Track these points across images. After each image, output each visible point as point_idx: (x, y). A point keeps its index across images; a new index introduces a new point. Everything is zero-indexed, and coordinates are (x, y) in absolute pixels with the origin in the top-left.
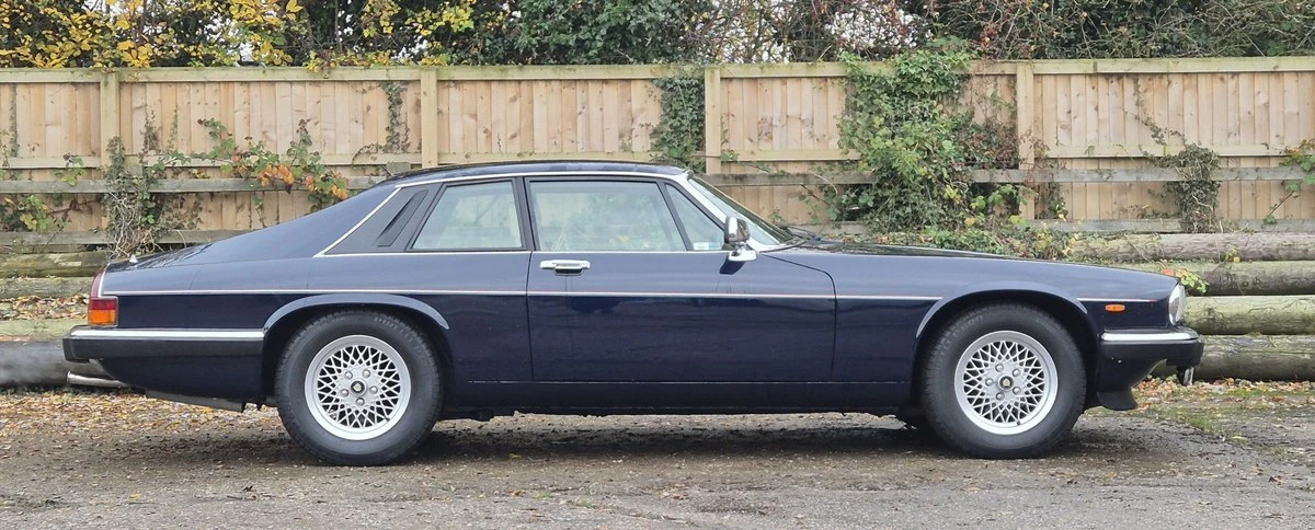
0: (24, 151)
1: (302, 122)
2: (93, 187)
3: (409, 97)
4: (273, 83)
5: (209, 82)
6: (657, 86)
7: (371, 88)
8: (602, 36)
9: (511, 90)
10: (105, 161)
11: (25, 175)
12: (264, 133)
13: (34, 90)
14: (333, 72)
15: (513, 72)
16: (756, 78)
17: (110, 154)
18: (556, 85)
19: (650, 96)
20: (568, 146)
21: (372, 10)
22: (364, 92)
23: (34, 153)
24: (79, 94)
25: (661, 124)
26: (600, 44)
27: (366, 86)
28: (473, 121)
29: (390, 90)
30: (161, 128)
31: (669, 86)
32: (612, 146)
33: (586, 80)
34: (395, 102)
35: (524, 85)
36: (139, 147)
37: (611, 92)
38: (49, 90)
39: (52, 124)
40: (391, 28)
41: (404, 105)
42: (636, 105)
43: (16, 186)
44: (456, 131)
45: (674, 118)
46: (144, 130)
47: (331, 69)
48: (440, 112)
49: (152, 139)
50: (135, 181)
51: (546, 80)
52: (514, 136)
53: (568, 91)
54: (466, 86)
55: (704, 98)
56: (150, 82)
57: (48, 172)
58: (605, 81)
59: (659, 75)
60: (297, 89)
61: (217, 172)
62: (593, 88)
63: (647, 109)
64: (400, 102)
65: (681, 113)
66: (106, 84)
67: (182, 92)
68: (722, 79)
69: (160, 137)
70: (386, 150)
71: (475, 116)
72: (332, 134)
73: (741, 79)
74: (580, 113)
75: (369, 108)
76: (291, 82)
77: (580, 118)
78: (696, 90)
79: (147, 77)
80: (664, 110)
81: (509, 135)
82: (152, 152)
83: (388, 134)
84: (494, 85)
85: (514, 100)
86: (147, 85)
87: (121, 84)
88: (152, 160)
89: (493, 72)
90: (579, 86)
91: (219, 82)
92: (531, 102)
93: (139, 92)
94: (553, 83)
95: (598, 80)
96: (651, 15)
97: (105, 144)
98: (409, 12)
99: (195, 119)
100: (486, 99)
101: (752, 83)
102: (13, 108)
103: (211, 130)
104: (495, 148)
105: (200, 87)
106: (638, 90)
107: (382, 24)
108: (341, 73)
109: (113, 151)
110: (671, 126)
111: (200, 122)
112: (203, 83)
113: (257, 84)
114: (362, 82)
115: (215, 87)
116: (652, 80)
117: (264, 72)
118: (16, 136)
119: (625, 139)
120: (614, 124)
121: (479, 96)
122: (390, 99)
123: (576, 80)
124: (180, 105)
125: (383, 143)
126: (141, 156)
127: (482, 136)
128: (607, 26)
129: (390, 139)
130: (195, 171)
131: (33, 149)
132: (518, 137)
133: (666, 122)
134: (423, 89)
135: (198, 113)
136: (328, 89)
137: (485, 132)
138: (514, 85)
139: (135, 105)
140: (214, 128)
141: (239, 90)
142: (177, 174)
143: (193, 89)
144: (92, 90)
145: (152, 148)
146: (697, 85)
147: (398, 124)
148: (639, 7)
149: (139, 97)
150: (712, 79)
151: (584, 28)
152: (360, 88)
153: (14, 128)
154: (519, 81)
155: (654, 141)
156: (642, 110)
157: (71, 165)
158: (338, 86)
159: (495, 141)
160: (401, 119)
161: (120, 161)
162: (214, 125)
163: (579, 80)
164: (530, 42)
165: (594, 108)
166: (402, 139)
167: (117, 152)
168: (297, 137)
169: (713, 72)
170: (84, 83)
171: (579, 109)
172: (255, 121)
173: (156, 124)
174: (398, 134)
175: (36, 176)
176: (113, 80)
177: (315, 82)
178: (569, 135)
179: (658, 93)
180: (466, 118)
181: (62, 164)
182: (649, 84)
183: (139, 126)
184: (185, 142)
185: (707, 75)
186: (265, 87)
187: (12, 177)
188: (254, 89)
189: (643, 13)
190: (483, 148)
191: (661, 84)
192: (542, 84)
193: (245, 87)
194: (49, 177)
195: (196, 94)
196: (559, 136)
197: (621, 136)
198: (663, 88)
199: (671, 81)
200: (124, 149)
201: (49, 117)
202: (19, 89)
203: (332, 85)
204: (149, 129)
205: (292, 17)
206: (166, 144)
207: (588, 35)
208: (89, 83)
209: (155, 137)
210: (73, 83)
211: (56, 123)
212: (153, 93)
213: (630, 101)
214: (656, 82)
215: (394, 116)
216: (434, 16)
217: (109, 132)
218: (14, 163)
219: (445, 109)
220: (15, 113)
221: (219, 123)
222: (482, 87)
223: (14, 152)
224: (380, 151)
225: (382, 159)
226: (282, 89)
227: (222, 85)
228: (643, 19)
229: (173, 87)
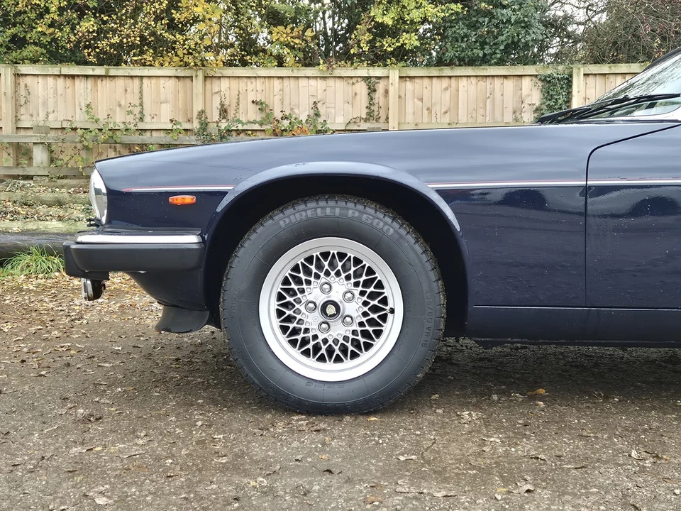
0: (147, 119)
1: (315, 102)
2: (188, 141)
3: (381, 87)
4: (298, 77)
5: (259, 77)
6: (540, 79)
7: (357, 81)
8: (500, 50)
9: (445, 82)
10: (196, 125)
11: (148, 134)
12: (292, 109)
13: (154, 81)
14: (335, 71)
15: (447, 71)
16: (605, 74)
17: (198, 120)
18: (473, 80)
19: (535, 86)
20: (480, 119)
21: (356, 37)
22: (353, 84)
23: (153, 120)
24: (180, 84)
25: (541, 104)
26: (499, 56)
27: (354, 80)
28: (420, 103)
29: (370, 82)
30: (229, 105)
31: (548, 79)
32: (509, 118)
33: (493, 76)
34: (372, 90)
35: (453, 80)
36: (216, 117)
37: (509, 84)
38: (162, 81)
39: (164, 103)
40: (368, 47)
41: (377, 92)
42: (525, 91)
43: (142, 139)
44: (410, 109)
45: (550, 100)
46: (219, 107)
47: (333, 69)
48: (400, 97)
49: (224, 112)
50: (214, 137)
51: (467, 76)
52: (446, 112)
53: (481, 83)
54: (417, 80)
55: (571, 86)
56: (222, 77)
57: (162, 131)
58: (505, 77)
59: (541, 72)
60: (312, 82)
61: (262, 133)
62: (498, 82)
63: (532, 94)
64: (375, 91)
65: (556, 97)
66: (196, 76)
67: (242, 83)
68: (584, 75)
69: (228, 111)
70: (366, 120)
71: (421, 100)
72: (333, 111)
73: (595, 74)
74: (489, 98)
75: (356, 94)
76: (308, 77)
77: (488, 100)
78: (566, 81)
79: (221, 73)
80: (544, 95)
81: (443, 111)
82: (224, 121)
83: (368, 111)
84: (434, 80)
85: (446, 89)
86: (222, 79)
87: (206, 77)
88: (224, 125)
89: (434, 71)
90: (489, 80)
91: (265, 77)
92: (458, 90)
93: (216, 82)
94: (472, 78)
95: (501, 76)
96: (533, 35)
97: (195, 114)
98: (378, 39)
99: (250, 100)
100: (429, 88)
101: (602, 77)
102: (141, 92)
103: (260, 107)
104: (434, 120)
105: (253, 80)
106: (526, 82)
107: (362, 45)
108: (338, 72)
109: (200, 119)
110: (547, 106)
111: (253, 102)
112: (255, 77)
113: (288, 79)
114: (352, 77)
115: (262, 80)
116: (536, 76)
117: (292, 71)
118: (142, 108)
119: (517, 114)
120: (510, 104)
121: (424, 86)
122: (369, 88)
123: (486, 76)
124: (241, 92)
125: (364, 116)
126: (217, 123)
127: (426, 112)
128: (505, 43)
129: (368, 114)
130: (250, 132)
131: (153, 118)
132: (448, 113)
133: (544, 103)
134: (391, 81)
135: (252, 97)
136: (331, 82)
137: (428, 109)
138: (447, 80)
139: (213, 91)
140: (261, 105)
141: (276, 82)
142: (238, 134)
143: (249, 81)
144: (188, 81)
145: (224, 118)
146: (567, 79)
147: (374, 104)
148: (527, 31)
149: (216, 85)
150: (578, 74)
151: (487, 47)
152: (350, 81)
153: (141, 105)
154: (450, 77)
155: (536, 115)
156: (529, 95)
157: (175, 127)
158: (337, 80)
159: (434, 115)
160: (375, 101)
161: (204, 125)
162: (261, 104)
163: (489, 76)
164: (454, 54)
165: (498, 95)
166: (376, 113)
167: (203, 119)
168: (312, 113)
169: (579, 69)
170: (183, 77)
171: (488, 95)
172: (286, 102)
173: (226, 103)
174: (373, 111)
175: (155, 134)
176: (200, 74)
177: (323, 77)
178: (481, 111)
179: (540, 84)
180: (416, 100)
181: (169, 126)
182: (534, 78)
183: (217, 104)
184: (243, 115)
185: (575, 71)
186: (292, 81)
187: (140, 134)
188: (286, 81)
189: (529, 34)
190: (426, 119)
191: (543, 78)
192: (465, 79)
193: (280, 80)
194: (162, 134)
195: (251, 85)
196: (474, 112)
197: (514, 112)
198: (543, 81)
199: (549, 76)
200: (207, 118)
201: (163, 98)
202: (145, 80)
203: (333, 79)
204: (222, 105)
205: (309, 39)
206: (232, 116)
207: (490, 51)
208: (187, 77)
209: (226, 111)
210: (177, 77)
211: (166, 102)
212: (224, 84)
213: (521, 89)
214: (539, 77)
215: (372, 99)
216: (394, 41)
217: (198, 107)
218: (141, 126)
219: (403, 95)
220: (142, 95)
221: (264, 103)
222: (426, 81)
223: (141, 119)
224: (362, 121)
225: (364, 126)
226: (303, 82)
227: (267, 79)
228: (529, 38)
229: (237, 79)
